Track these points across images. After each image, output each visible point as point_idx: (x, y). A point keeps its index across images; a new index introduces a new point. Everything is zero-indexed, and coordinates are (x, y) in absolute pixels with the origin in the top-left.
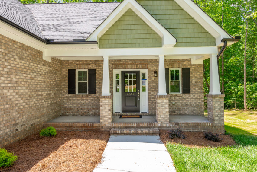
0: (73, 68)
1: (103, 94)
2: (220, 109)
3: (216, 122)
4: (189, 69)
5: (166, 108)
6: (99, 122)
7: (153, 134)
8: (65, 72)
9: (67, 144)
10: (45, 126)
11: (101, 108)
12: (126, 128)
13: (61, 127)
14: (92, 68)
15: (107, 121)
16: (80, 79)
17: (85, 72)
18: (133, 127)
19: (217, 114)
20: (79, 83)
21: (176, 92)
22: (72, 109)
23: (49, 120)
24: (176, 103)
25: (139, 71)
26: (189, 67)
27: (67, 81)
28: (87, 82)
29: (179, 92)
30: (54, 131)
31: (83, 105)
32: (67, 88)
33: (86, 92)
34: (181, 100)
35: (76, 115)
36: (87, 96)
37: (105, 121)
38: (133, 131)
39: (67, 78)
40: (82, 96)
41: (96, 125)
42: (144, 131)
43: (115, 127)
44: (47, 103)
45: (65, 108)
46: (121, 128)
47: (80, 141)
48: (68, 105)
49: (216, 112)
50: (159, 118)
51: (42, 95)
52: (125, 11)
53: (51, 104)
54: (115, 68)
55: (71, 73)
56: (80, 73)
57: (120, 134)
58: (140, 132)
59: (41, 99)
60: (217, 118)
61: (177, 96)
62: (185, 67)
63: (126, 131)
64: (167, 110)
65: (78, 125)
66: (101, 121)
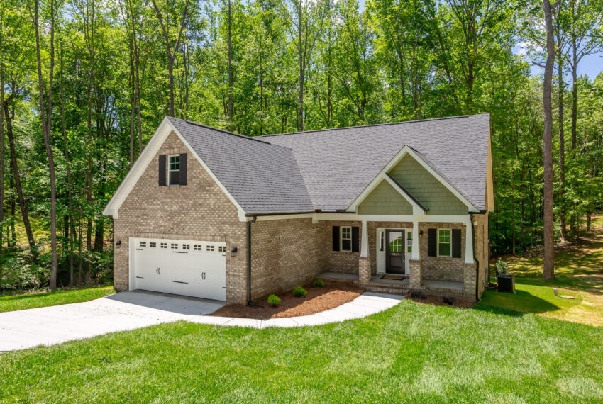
0: (338, 225)
1: (361, 256)
2: (470, 278)
3: (466, 290)
4: (460, 230)
5: (417, 272)
6: (358, 280)
7: (402, 294)
8: (330, 229)
9: (335, 292)
10: (315, 279)
11: (360, 268)
12: (381, 287)
13: (327, 281)
14: (355, 226)
15: (364, 280)
16: (344, 236)
17: (349, 230)
18: (387, 287)
19: (468, 282)
20: (343, 240)
21: (446, 255)
22: (336, 266)
23: (317, 275)
24: (444, 268)
25: (404, 230)
26: (460, 228)
27: (332, 238)
28: (351, 239)
29: (449, 255)
30: (323, 283)
31: (347, 262)
32: (332, 245)
33: (350, 249)
34: (450, 264)
35: (340, 272)
36: (351, 254)
37: (363, 279)
38: (384, 290)
39: (332, 235)
40: (346, 253)
41: (356, 282)
42: (395, 291)
43: (371, 286)
44: (315, 260)
45: (330, 264)
46: (376, 286)
47: (340, 292)
48: (332, 261)
49: (467, 280)
50: (411, 281)
51: (312, 254)
52: (381, 180)
53: (319, 260)
54: (379, 227)
55: (336, 230)
56: (344, 230)
57: (374, 292)
58: (390, 291)
59: (312, 257)
60: (467, 286)
61: (445, 259)
62: (455, 228)
63: (379, 289)
64: (419, 274)
65: (341, 281)
66: (360, 279)
